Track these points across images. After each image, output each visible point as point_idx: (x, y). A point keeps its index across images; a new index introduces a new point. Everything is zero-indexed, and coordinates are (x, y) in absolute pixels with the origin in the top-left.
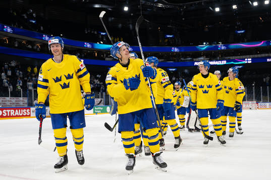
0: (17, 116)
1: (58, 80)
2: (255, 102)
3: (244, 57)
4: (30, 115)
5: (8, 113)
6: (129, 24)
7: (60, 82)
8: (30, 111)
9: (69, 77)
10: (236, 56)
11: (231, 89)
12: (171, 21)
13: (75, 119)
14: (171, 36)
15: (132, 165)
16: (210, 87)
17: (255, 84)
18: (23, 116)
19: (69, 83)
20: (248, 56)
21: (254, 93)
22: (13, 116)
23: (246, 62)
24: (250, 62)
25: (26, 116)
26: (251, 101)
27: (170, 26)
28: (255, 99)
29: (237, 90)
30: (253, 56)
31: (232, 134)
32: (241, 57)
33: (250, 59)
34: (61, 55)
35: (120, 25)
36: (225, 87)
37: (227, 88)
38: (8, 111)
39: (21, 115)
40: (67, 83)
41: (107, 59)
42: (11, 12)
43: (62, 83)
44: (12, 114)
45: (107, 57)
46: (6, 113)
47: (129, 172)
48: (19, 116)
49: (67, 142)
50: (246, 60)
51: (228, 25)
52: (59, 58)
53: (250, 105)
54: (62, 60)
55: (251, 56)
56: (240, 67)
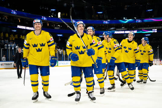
1: (35, 46)
2: (159, 60)
3: (151, 28)
6: (72, 3)
7: (36, 48)
9: (43, 45)
10: (146, 27)
11: (144, 52)
13: (44, 70)
14: (101, 13)
15: (78, 98)
16: (130, 49)
17: (159, 47)
19: (41, 49)
20: (154, 27)
21: (158, 54)
23: (153, 32)
24: (156, 32)
26: (156, 59)
27: (100, 6)
28: (159, 57)
29: (149, 52)
30: (158, 27)
31: (145, 81)
32: (150, 28)
33: (156, 30)
34: (40, 30)
35: (65, 5)
36: (141, 51)
37: (142, 51)
40: (40, 49)
41: (56, 28)
43: (37, 48)
45: (56, 26)
47: (77, 102)
49: (38, 84)
50: (153, 30)
51: (141, 6)
52: (38, 32)
53: (155, 62)
54: (40, 34)
55: (157, 27)
56: (149, 35)
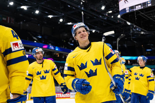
0: (63, 97)
4: (70, 97)
5: (58, 96)
8: (70, 95)
12: (149, 41)
14: (150, 50)
18: (66, 97)
22: (61, 98)
25: (68, 97)
27: (149, 44)
38: (58, 94)
39: (65, 97)
42: (63, 40)
44: (60, 96)
46: (57, 96)
48: (64, 98)
